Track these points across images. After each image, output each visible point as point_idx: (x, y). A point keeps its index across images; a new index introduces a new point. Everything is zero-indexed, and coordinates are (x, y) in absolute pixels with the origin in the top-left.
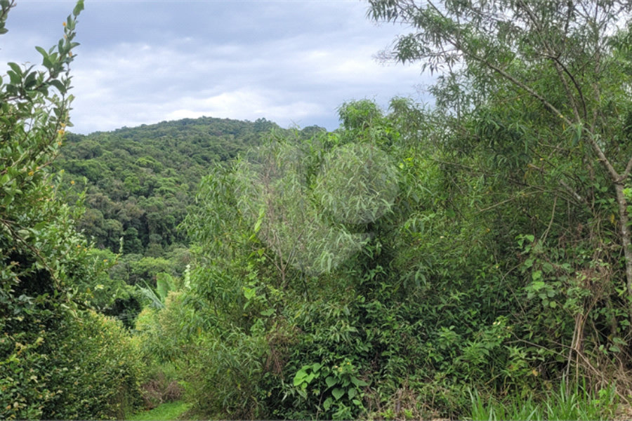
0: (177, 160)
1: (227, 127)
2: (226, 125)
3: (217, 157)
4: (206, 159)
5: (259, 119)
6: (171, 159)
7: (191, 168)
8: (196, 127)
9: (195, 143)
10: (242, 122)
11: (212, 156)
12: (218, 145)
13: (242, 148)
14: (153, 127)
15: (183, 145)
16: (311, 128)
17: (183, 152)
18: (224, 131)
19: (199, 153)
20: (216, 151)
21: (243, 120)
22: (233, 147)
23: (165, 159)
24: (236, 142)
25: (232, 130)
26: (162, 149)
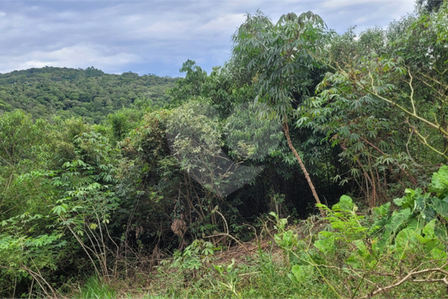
0: (24, 102)
1: (64, 74)
2: (64, 72)
3: (56, 98)
4: (47, 100)
5: (89, 68)
6: (19, 101)
7: (35, 107)
8: (41, 74)
9: (38, 88)
10: (76, 70)
11: (51, 97)
12: (56, 89)
13: (75, 90)
14: (7, 75)
15: (28, 91)
16: (127, 74)
17: (28, 95)
18: (62, 77)
19: (41, 95)
20: (54, 93)
21: (77, 69)
22: (67, 90)
23: (13, 101)
24: (70, 86)
25: (68, 76)
26: (12, 94)
